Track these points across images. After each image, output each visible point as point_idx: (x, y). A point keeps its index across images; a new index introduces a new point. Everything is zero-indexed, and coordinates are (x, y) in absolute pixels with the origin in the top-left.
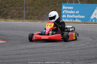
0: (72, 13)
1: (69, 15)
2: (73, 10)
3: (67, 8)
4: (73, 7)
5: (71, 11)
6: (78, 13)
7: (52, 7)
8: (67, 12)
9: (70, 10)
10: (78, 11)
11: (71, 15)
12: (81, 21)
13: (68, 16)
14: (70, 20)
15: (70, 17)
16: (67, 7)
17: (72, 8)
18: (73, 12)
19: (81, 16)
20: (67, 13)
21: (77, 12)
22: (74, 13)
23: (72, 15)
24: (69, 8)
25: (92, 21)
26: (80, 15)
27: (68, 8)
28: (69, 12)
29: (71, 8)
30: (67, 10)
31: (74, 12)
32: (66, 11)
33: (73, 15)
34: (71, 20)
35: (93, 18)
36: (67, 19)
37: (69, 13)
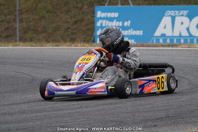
0: (117, 25)
2: (118, 19)
3: (105, 16)
5: (115, 21)
6: (129, 25)
7: (75, 15)
8: (106, 24)
9: (111, 19)
10: (128, 21)
12: (135, 41)
16: (106, 14)
17: (116, 15)
18: (118, 22)
19: (134, 31)
21: (126, 24)
22: (121, 25)
24: (109, 15)
25: (158, 40)
26: (132, 29)
27: (109, 16)
28: (110, 24)
29: (113, 16)
30: (107, 19)
31: (121, 23)
32: (105, 21)
35: (160, 35)
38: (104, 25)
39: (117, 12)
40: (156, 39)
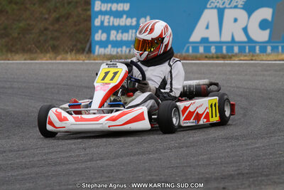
0: (128, 24)
1: (118, 33)
2: (129, 14)
3: (108, 9)
4: (128, 5)
5: (125, 16)
7: (56, 7)
8: (109, 22)
9: (118, 14)
10: (146, 18)
11: (122, 33)
13: (114, 35)
14: (119, 50)
15: (119, 39)
16: (109, 5)
17: (126, 7)
18: (129, 20)
20: (111, 24)
22: (134, 23)
23: (128, 32)
24: (115, 7)
25: (196, 49)
27: (114, 9)
28: (117, 22)
29: (121, 9)
31: (134, 20)
32: (107, 17)
33: (130, 31)
34: (124, 48)
35: (198, 39)
36: (110, 46)
37: (116, 24)
38: (106, 24)
39: (127, 2)
40: (193, 47)
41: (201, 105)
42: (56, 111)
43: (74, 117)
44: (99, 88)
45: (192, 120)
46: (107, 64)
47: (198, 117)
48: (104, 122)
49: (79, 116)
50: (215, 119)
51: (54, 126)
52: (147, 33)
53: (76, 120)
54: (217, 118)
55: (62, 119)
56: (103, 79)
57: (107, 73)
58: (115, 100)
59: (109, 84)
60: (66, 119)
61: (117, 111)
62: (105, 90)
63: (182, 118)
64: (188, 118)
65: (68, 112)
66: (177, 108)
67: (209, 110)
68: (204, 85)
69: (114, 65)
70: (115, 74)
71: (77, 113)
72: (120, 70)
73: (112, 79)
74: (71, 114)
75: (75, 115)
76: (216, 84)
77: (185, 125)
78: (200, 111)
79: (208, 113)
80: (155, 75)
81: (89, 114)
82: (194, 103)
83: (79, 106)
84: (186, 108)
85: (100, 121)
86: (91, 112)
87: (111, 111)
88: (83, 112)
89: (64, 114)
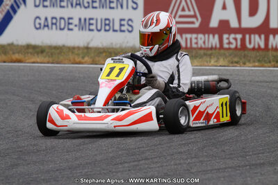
41: (212, 105)
42: (57, 108)
43: (76, 116)
44: (104, 85)
45: (201, 121)
46: (112, 59)
47: (208, 116)
48: (109, 122)
49: (83, 114)
50: (226, 119)
51: (55, 125)
52: (154, 24)
53: (80, 118)
54: (228, 118)
55: (64, 117)
56: (108, 75)
57: (112, 69)
58: (120, 98)
59: (115, 80)
60: (68, 117)
61: (123, 110)
62: (110, 87)
63: (192, 119)
64: (198, 118)
65: (70, 110)
66: (186, 107)
67: (220, 110)
68: (213, 81)
69: (120, 61)
70: (121, 70)
71: (79, 111)
72: (126, 66)
73: (118, 76)
74: (74, 112)
75: (77, 113)
76: (227, 81)
77: (194, 126)
78: (210, 111)
79: (218, 112)
80: (162, 70)
81: (93, 112)
82: (204, 102)
83: (82, 103)
84: (196, 108)
85: (105, 121)
86: (95, 110)
87: (117, 110)
88: (86, 110)
89: (66, 112)
